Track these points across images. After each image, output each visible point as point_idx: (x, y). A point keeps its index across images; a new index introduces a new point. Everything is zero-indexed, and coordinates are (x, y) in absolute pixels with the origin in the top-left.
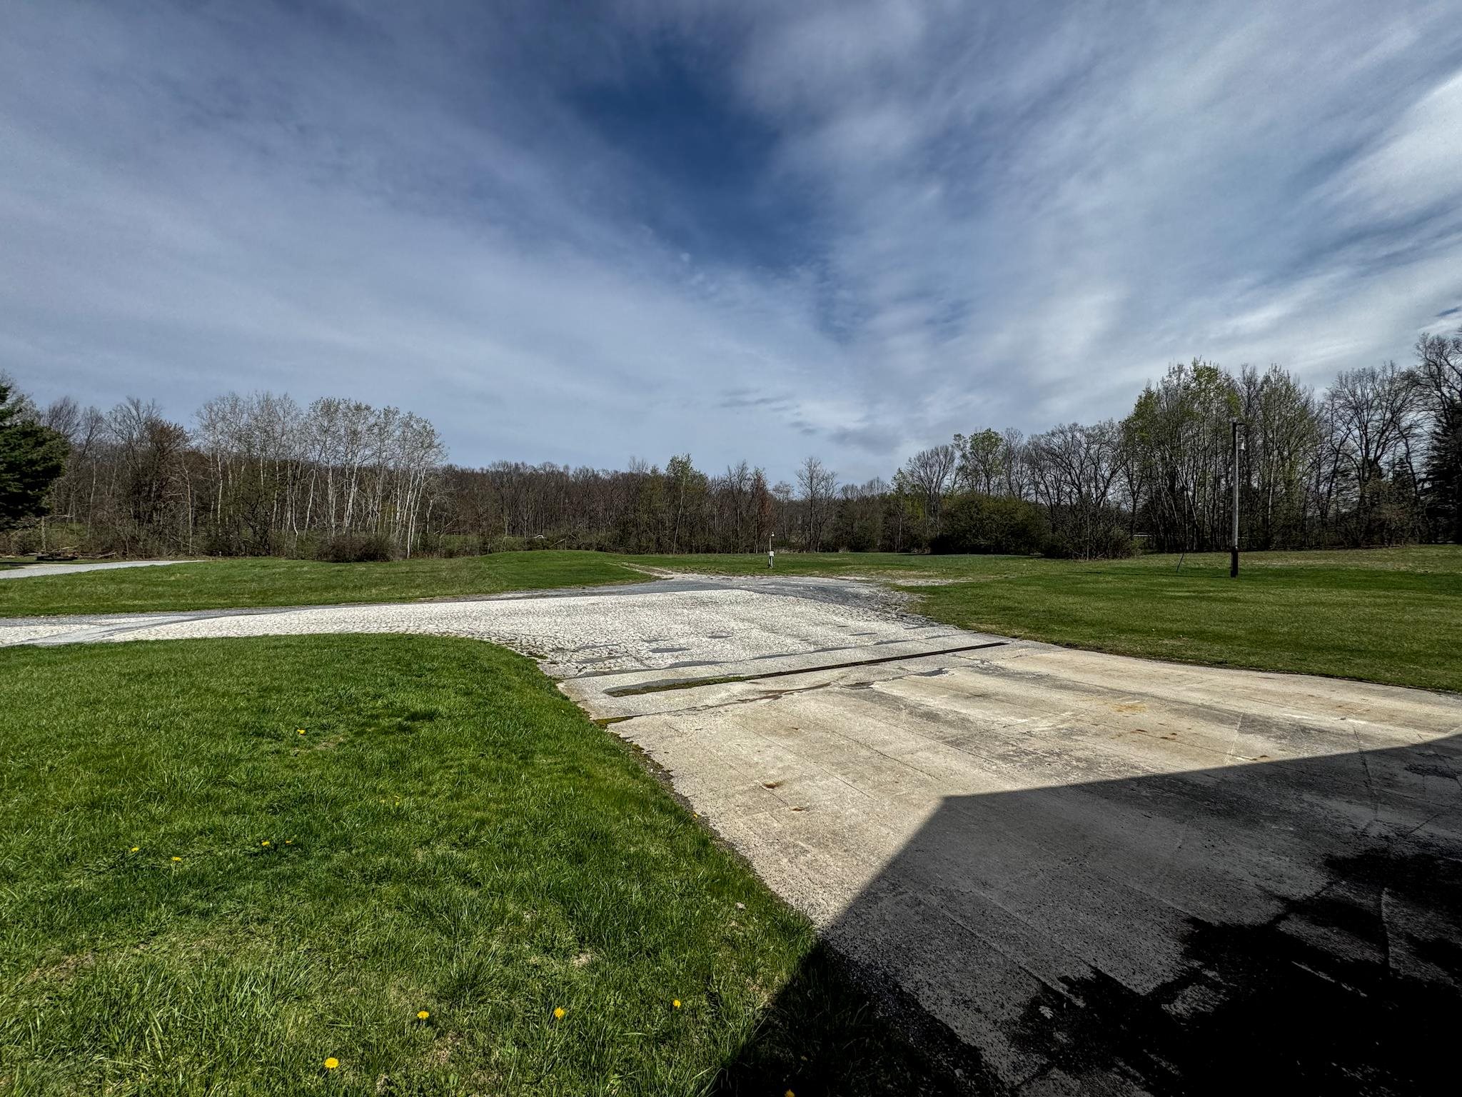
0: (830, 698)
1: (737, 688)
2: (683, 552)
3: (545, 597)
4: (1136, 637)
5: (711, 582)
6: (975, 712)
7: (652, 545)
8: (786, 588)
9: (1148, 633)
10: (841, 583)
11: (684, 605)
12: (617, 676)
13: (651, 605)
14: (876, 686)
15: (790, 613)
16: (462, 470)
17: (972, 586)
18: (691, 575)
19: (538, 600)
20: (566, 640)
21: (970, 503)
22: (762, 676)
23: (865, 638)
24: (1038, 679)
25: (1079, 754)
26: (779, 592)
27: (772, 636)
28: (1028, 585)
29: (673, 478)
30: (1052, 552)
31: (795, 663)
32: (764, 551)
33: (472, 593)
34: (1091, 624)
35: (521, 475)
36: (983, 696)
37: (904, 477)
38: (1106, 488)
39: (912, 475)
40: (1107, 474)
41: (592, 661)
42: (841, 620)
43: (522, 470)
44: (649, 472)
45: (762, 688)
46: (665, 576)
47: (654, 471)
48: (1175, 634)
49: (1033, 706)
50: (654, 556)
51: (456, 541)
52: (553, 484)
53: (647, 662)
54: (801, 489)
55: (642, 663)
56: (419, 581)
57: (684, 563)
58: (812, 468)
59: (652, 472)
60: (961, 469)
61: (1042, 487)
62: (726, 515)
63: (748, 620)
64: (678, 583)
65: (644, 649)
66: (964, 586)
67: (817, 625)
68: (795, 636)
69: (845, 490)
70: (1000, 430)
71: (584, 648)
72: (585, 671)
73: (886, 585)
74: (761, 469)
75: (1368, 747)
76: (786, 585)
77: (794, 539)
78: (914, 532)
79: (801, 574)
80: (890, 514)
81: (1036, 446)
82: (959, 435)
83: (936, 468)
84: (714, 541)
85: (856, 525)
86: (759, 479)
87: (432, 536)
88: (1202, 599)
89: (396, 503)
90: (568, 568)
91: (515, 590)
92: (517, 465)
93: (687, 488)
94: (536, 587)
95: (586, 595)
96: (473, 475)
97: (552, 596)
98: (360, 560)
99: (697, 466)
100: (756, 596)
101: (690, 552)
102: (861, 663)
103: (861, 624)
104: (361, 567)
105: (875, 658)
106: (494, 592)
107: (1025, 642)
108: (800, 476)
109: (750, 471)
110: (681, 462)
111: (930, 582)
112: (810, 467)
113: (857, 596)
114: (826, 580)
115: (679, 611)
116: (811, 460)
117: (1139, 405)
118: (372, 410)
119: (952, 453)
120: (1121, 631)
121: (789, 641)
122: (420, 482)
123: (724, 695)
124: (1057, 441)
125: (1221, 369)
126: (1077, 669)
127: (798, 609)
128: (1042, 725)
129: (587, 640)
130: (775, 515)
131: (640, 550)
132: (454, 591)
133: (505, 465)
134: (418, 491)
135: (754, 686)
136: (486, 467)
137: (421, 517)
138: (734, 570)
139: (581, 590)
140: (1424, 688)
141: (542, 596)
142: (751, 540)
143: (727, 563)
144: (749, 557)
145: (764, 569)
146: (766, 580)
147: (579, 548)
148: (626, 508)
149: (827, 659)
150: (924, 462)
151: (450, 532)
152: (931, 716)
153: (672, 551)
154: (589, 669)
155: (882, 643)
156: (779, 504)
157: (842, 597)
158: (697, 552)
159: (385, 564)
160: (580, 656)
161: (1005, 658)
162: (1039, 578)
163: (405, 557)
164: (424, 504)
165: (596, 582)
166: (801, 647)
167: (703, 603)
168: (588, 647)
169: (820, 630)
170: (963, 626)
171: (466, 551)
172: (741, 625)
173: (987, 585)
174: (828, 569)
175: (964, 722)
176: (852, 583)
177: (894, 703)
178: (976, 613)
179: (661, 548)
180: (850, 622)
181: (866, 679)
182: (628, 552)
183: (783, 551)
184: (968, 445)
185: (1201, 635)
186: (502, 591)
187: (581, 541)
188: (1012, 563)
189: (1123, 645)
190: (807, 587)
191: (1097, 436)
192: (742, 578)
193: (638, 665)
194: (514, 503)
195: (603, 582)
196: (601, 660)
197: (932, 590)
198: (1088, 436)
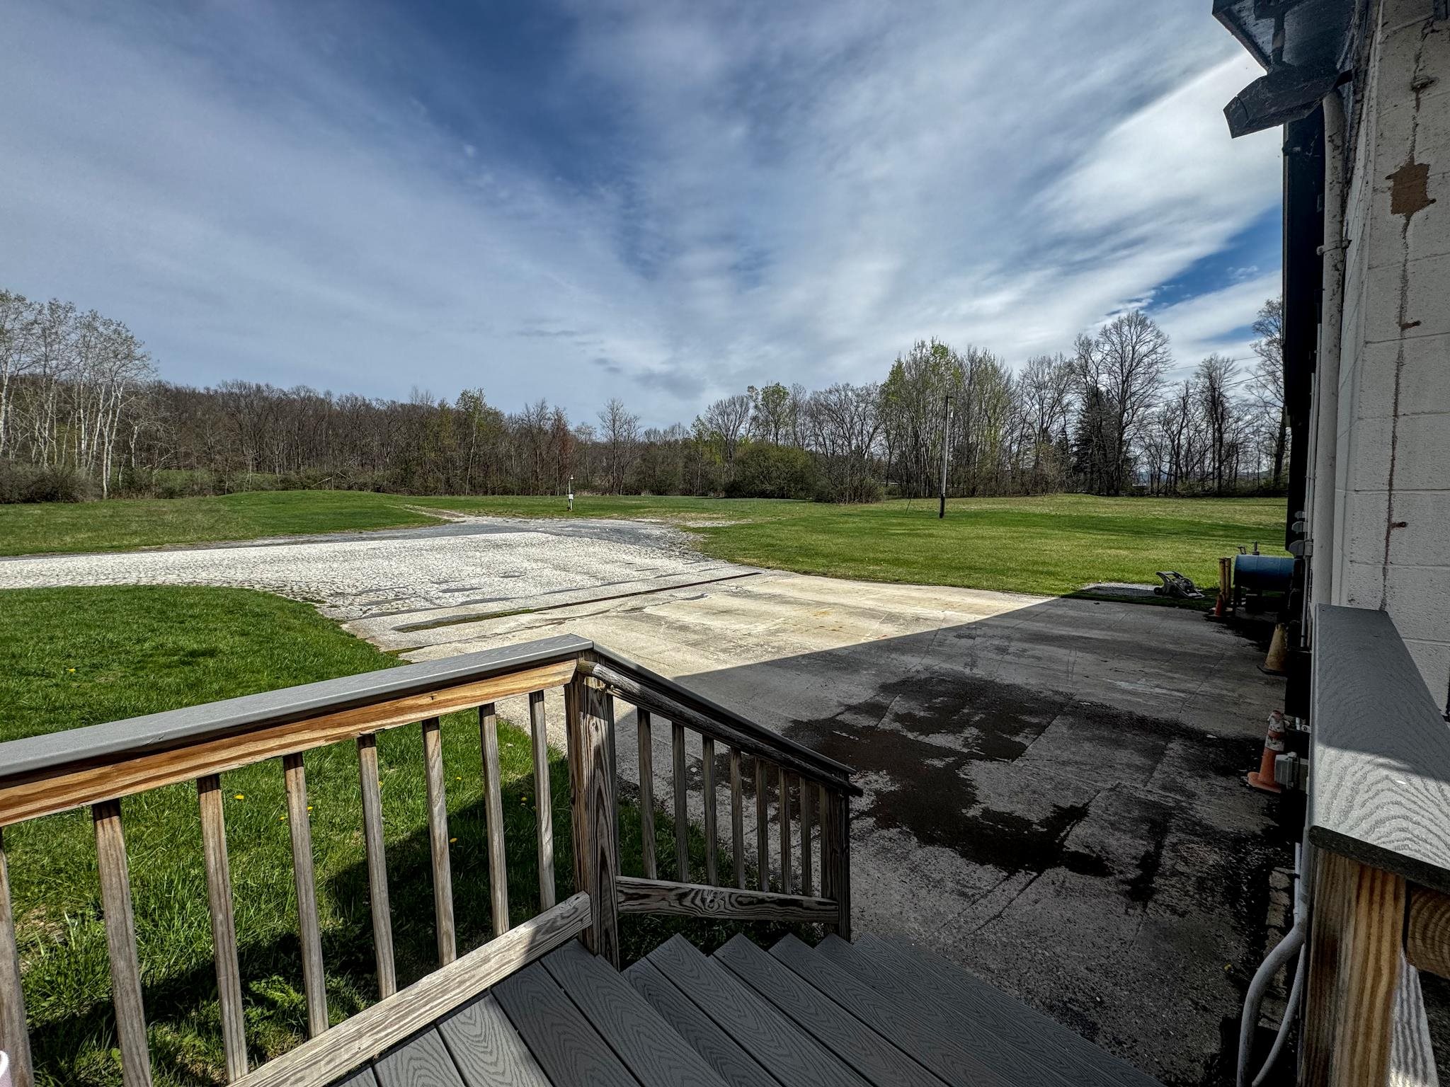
0: (606, 621)
1: (525, 619)
2: (477, 493)
3: (313, 542)
4: (852, 565)
5: (506, 525)
6: (716, 624)
7: (441, 486)
8: (583, 530)
9: (862, 561)
10: (636, 525)
11: (476, 548)
12: (406, 615)
13: (440, 549)
14: (647, 610)
15: (583, 553)
16: (176, 388)
17: (749, 526)
18: (485, 518)
19: (306, 546)
20: (344, 584)
21: (760, 451)
22: (550, 608)
23: (648, 573)
24: (771, 598)
25: (776, 644)
26: (576, 534)
27: (563, 574)
28: (794, 525)
29: (464, 413)
30: (821, 498)
31: (582, 595)
32: (564, 493)
33: (215, 539)
34: (825, 556)
35: (266, 399)
36: (727, 612)
37: (703, 424)
38: (870, 441)
39: (711, 423)
40: (871, 430)
41: (377, 603)
42: (629, 558)
43: (265, 394)
44: (436, 405)
45: (548, 617)
46: (456, 520)
47: (442, 405)
48: (877, 561)
49: (759, 616)
50: (443, 497)
51: (178, 478)
52: (311, 412)
53: (438, 601)
54: (604, 432)
55: (432, 602)
56: (134, 526)
57: (477, 505)
58: (614, 411)
59: (440, 405)
60: (755, 419)
61: (821, 439)
62: (524, 456)
63: (542, 561)
64: (470, 527)
65: (434, 591)
66: (743, 527)
67: (607, 563)
68: (585, 573)
69: (648, 434)
70: (786, 384)
71: (367, 592)
72: (370, 612)
73: (677, 526)
74: (561, 409)
75: (945, 626)
76: (584, 527)
77: (597, 481)
78: (711, 476)
79: (600, 517)
80: (690, 459)
81: (817, 401)
82: (752, 387)
83: (732, 417)
84: (512, 482)
85: (657, 469)
86: (560, 419)
87: (142, 472)
88: (909, 535)
89: (80, 429)
90: (339, 511)
91: (274, 535)
92: (258, 388)
93: (480, 426)
94: (301, 532)
95: (364, 539)
96: (194, 395)
97: (321, 542)
98: (29, 500)
99: (490, 402)
100: (551, 537)
101: (486, 493)
102: (640, 593)
103: (647, 561)
104: (35, 510)
105: (652, 589)
106: (245, 538)
107: (775, 572)
108: (602, 418)
109: (550, 410)
110: (472, 397)
111: (716, 524)
112: (612, 409)
113: (648, 537)
114: (623, 522)
115: (470, 554)
116: (613, 402)
117: (892, 373)
118: (28, 302)
119: (747, 404)
120: (845, 561)
121: (578, 578)
122: (115, 405)
123: (513, 624)
124: (834, 398)
125: (950, 348)
126: (802, 590)
127: (591, 549)
128: (760, 628)
129: (372, 584)
130: (577, 457)
131: (427, 491)
132: (189, 538)
133: (242, 386)
134: (114, 413)
135: (542, 616)
136: (213, 387)
137: (121, 447)
138: (532, 513)
139: (357, 535)
140: (998, 590)
141: (309, 542)
142: (552, 482)
143: (525, 506)
144: (549, 499)
145: (564, 512)
146: (564, 523)
147: (350, 488)
148: (409, 445)
149: (613, 590)
150: (722, 409)
151: (168, 467)
152: (684, 628)
153: (464, 493)
154: (375, 610)
155: (661, 576)
156: (581, 446)
157: (635, 538)
158: (493, 494)
159: (72, 506)
160: (364, 599)
161: (753, 585)
162: (804, 520)
163: (101, 497)
164: (124, 430)
165: (376, 526)
166: (588, 582)
167: (497, 546)
168: (371, 591)
169: (609, 567)
170: (732, 561)
171: (193, 490)
172: (534, 565)
173: (761, 526)
174: (626, 511)
175: (706, 630)
176: (648, 525)
177: (658, 620)
178: (745, 549)
179: (451, 489)
180: (638, 560)
181: (641, 605)
182: (412, 493)
183: (586, 494)
184: (760, 397)
185: (896, 562)
186: (256, 536)
187: (352, 480)
188: (788, 507)
189: (841, 571)
190: (603, 529)
191: (863, 396)
192: (540, 521)
193: (428, 605)
194: (257, 434)
195: (384, 526)
196: (387, 601)
197: (716, 531)
198: (858, 395)
